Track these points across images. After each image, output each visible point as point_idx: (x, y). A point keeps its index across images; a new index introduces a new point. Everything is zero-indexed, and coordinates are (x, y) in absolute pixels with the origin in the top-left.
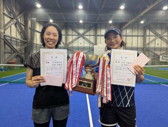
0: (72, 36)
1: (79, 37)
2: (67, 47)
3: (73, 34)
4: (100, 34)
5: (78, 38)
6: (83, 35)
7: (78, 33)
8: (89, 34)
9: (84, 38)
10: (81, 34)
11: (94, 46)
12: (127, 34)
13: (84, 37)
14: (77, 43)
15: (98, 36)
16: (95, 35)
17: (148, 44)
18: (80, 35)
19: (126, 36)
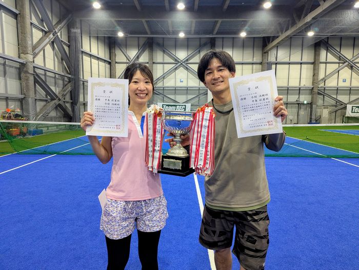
0: (162, 65)
3: (165, 61)
5: (176, 69)
6: (184, 62)
7: (176, 58)
10: (181, 59)
12: (278, 60)
13: (187, 68)
14: (173, 80)
17: (322, 80)
18: (179, 62)
19: (276, 64)
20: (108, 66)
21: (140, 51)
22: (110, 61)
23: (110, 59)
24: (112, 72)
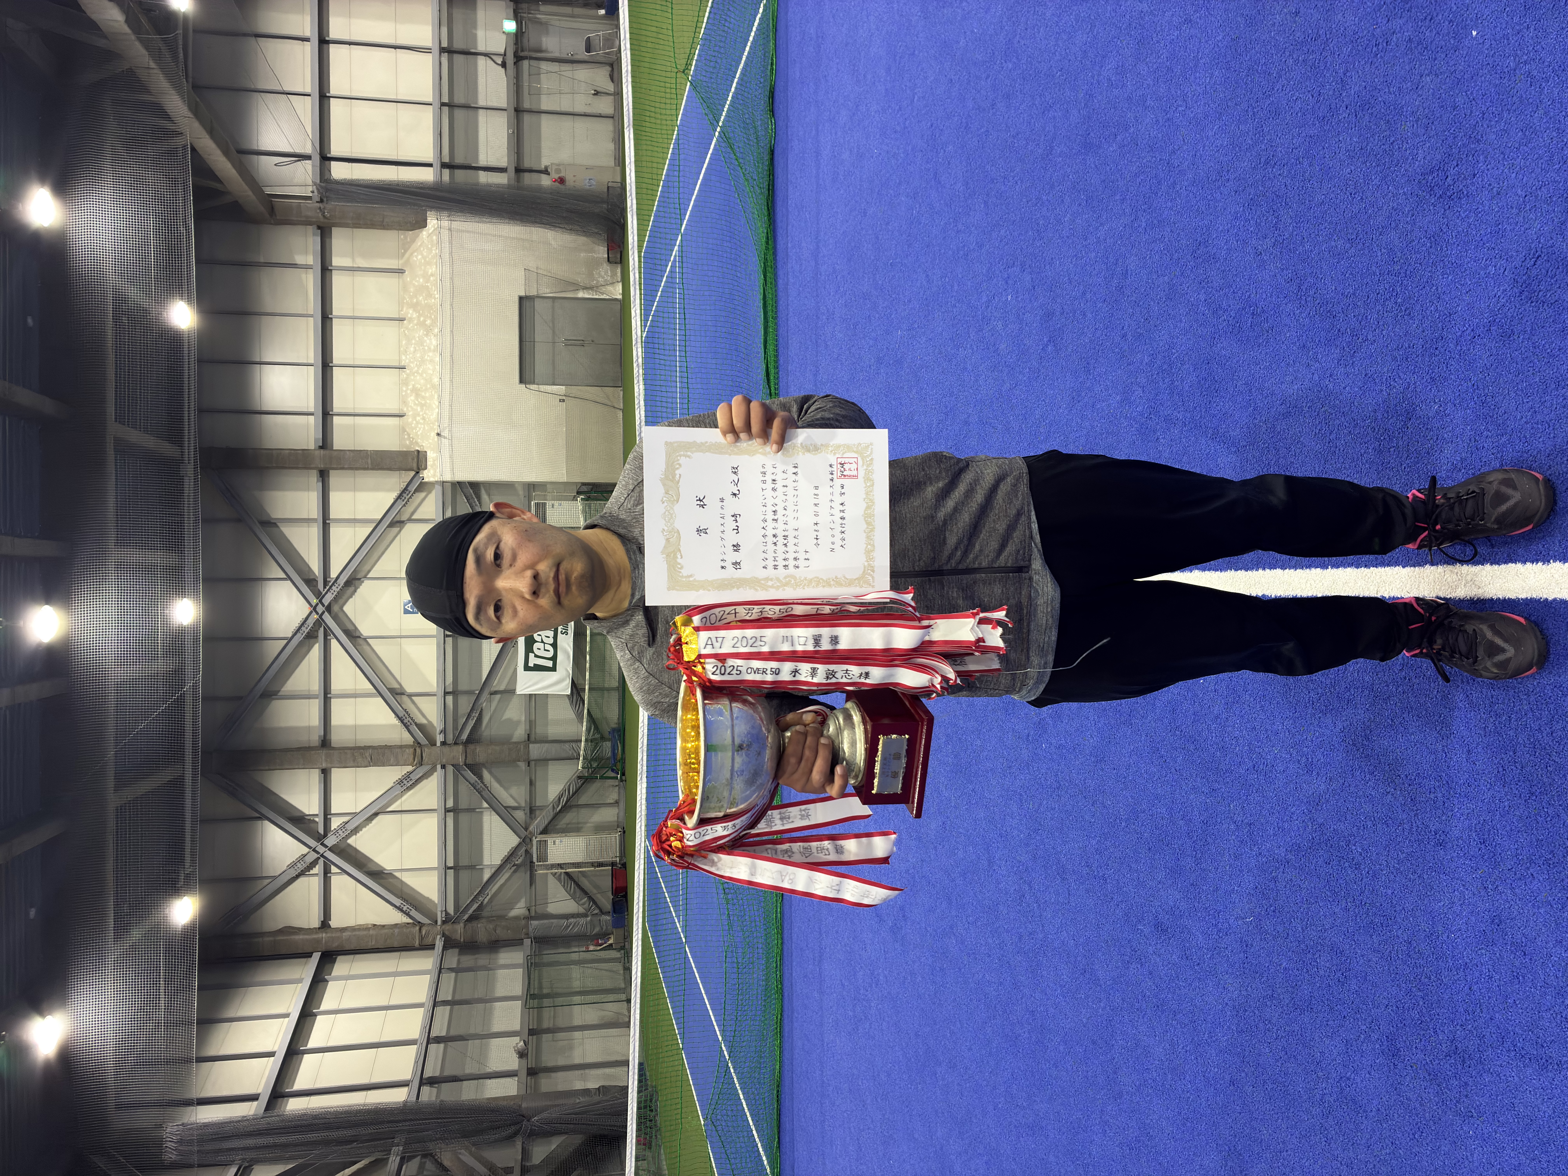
0: (335, 703)
1: (347, 633)
2: (444, 743)
3: (316, 686)
4: (312, 424)
5: (353, 635)
6: (320, 596)
7: (299, 637)
8: (314, 532)
9: (353, 582)
10: (307, 609)
11: (428, 475)
12: (308, 149)
13: (348, 583)
14: (409, 647)
15: (325, 442)
16: (323, 475)
18: (320, 622)
19: (325, 158)
20: (341, 967)
21: (265, 811)
22: (316, 956)
23: (309, 955)
24: (372, 944)
